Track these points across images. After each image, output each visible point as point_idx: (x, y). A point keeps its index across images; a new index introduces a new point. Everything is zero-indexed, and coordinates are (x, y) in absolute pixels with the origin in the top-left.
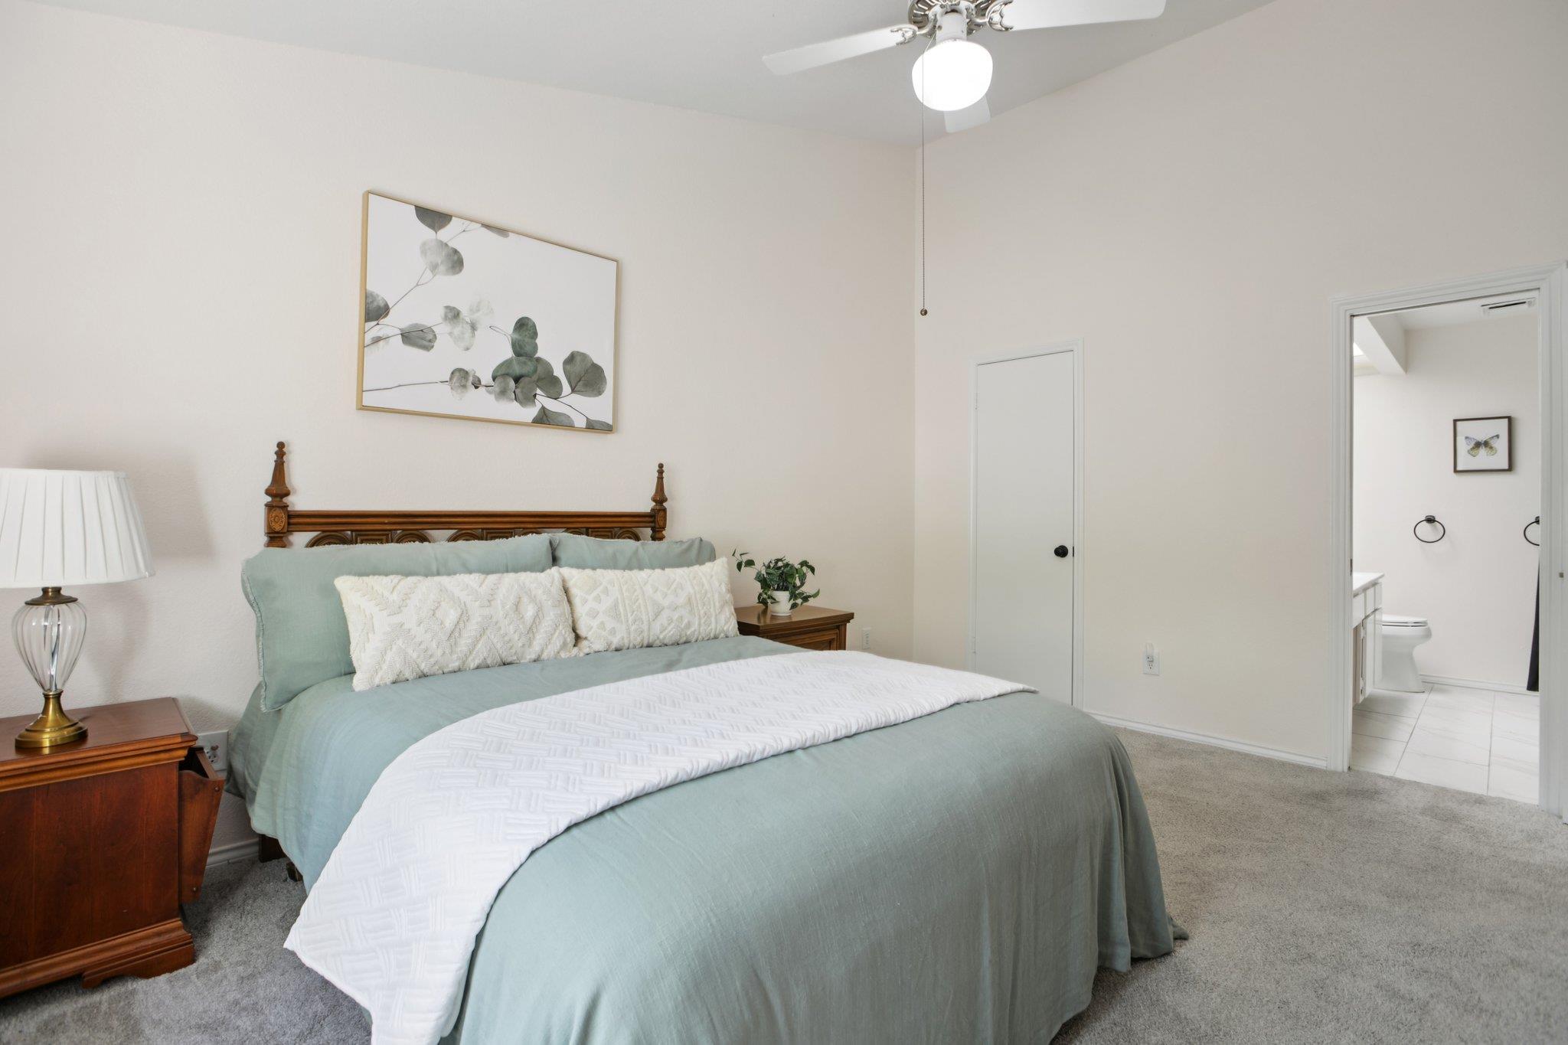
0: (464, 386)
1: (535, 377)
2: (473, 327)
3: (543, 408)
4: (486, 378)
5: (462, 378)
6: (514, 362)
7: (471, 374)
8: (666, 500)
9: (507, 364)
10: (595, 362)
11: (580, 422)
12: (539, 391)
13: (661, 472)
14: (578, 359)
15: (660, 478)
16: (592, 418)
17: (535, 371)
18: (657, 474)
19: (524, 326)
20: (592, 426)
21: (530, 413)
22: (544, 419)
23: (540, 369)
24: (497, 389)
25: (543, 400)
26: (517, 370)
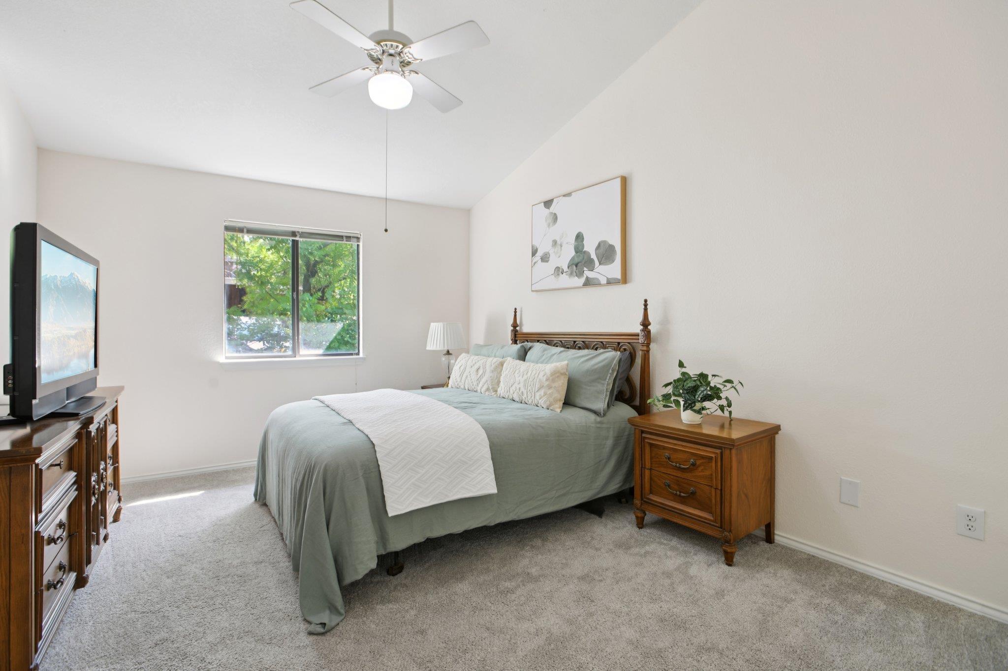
0: (558, 275)
1: (583, 262)
2: (561, 246)
3: (587, 277)
4: (566, 269)
5: (558, 271)
6: (575, 257)
7: (561, 268)
8: (649, 324)
9: (573, 259)
10: (610, 244)
11: (603, 281)
12: (585, 269)
13: (646, 305)
14: (602, 244)
15: (646, 309)
16: (609, 277)
17: (583, 258)
18: (643, 307)
19: (579, 237)
20: (610, 282)
21: (583, 280)
22: (588, 283)
23: (585, 257)
24: (569, 272)
25: (588, 273)
26: (577, 260)
